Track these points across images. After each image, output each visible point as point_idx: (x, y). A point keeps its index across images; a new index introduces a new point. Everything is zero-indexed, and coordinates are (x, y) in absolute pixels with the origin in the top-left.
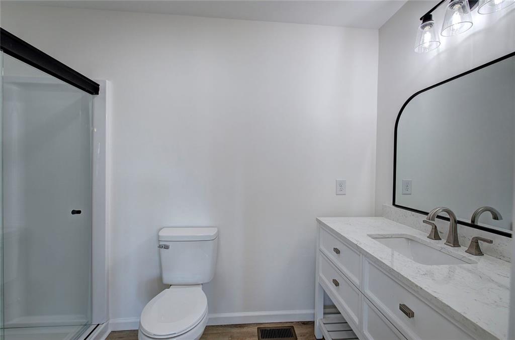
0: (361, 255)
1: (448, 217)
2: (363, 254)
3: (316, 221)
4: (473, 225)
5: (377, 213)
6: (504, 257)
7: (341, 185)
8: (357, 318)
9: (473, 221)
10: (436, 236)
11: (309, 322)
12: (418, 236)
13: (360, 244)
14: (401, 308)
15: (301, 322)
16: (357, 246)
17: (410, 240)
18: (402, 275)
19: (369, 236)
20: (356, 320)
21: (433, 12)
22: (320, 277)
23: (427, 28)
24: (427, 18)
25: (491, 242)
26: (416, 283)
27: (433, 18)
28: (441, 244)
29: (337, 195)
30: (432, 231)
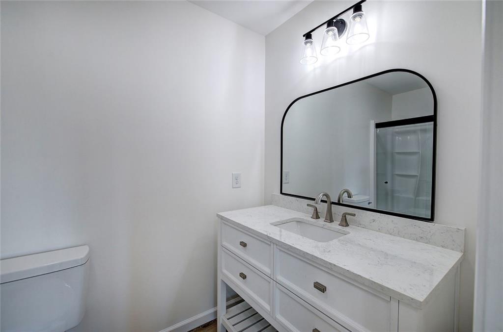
0: (272, 245)
1: (326, 200)
2: (274, 243)
3: (217, 218)
4: (339, 204)
5: (267, 202)
6: (361, 225)
7: (236, 178)
8: (268, 306)
9: (339, 201)
10: (317, 216)
11: (209, 322)
12: (305, 218)
13: (270, 234)
14: (315, 286)
15: (201, 326)
16: (268, 237)
17: (299, 222)
18: (316, 257)
19: (272, 224)
20: (267, 307)
21: (313, 32)
22: (224, 274)
23: (309, 45)
24: (308, 36)
25: (354, 215)
26: (330, 261)
27: (313, 37)
28: (321, 221)
29: (233, 188)
30: (314, 213)
